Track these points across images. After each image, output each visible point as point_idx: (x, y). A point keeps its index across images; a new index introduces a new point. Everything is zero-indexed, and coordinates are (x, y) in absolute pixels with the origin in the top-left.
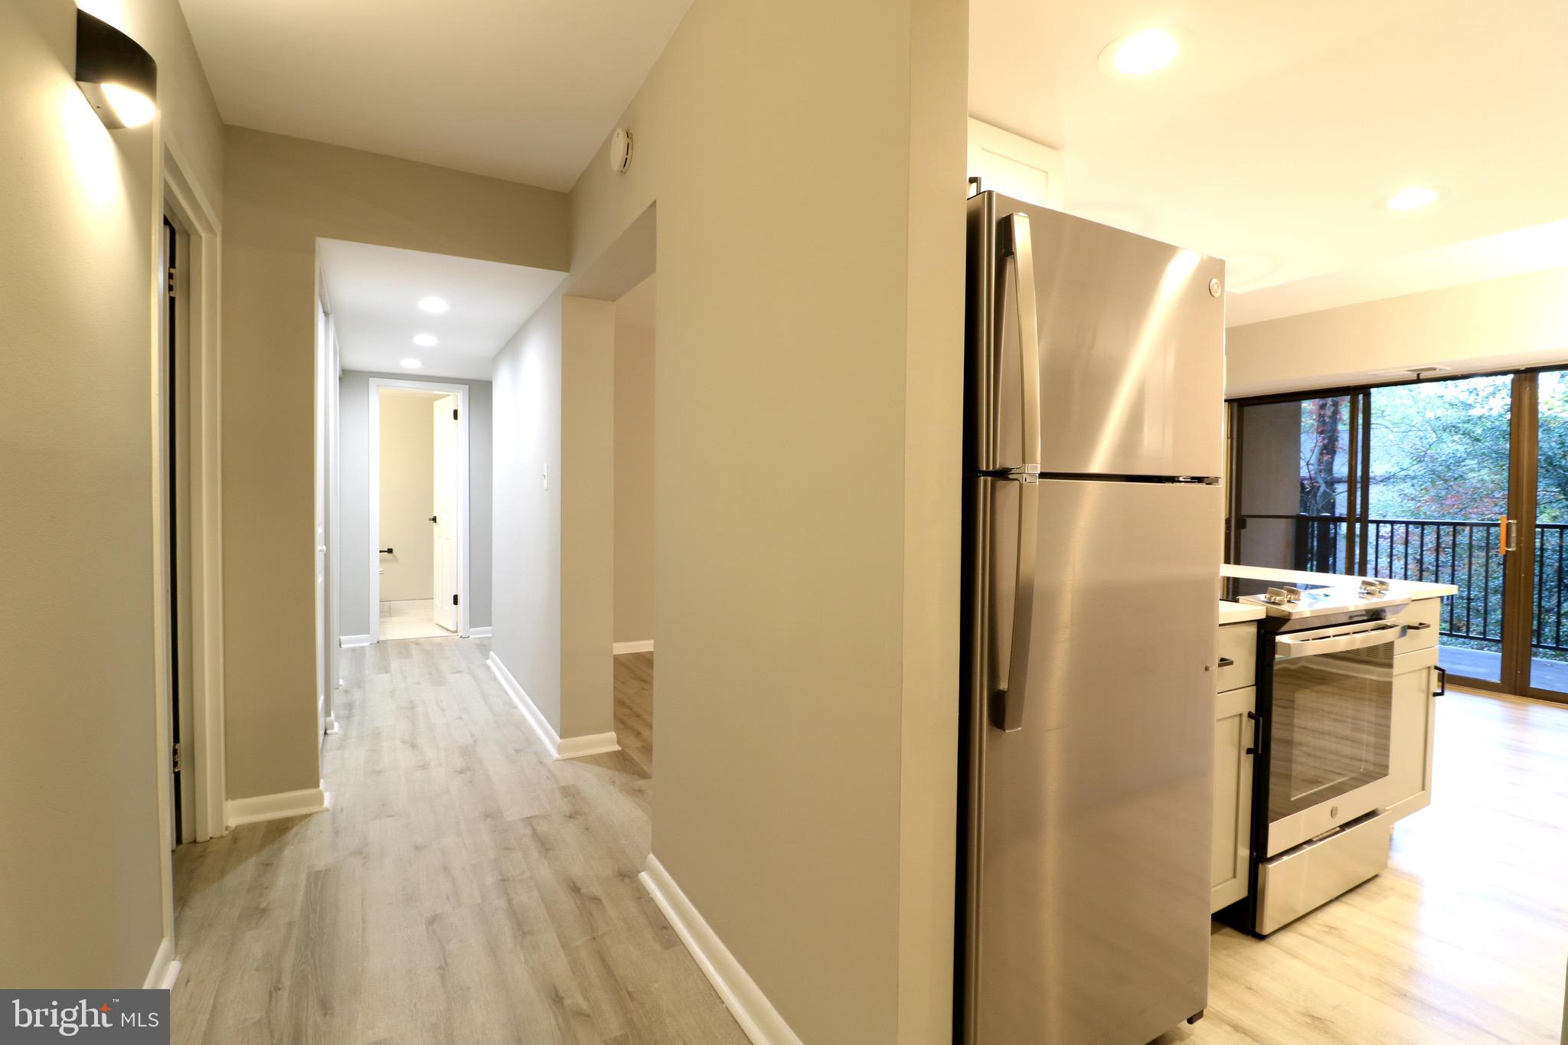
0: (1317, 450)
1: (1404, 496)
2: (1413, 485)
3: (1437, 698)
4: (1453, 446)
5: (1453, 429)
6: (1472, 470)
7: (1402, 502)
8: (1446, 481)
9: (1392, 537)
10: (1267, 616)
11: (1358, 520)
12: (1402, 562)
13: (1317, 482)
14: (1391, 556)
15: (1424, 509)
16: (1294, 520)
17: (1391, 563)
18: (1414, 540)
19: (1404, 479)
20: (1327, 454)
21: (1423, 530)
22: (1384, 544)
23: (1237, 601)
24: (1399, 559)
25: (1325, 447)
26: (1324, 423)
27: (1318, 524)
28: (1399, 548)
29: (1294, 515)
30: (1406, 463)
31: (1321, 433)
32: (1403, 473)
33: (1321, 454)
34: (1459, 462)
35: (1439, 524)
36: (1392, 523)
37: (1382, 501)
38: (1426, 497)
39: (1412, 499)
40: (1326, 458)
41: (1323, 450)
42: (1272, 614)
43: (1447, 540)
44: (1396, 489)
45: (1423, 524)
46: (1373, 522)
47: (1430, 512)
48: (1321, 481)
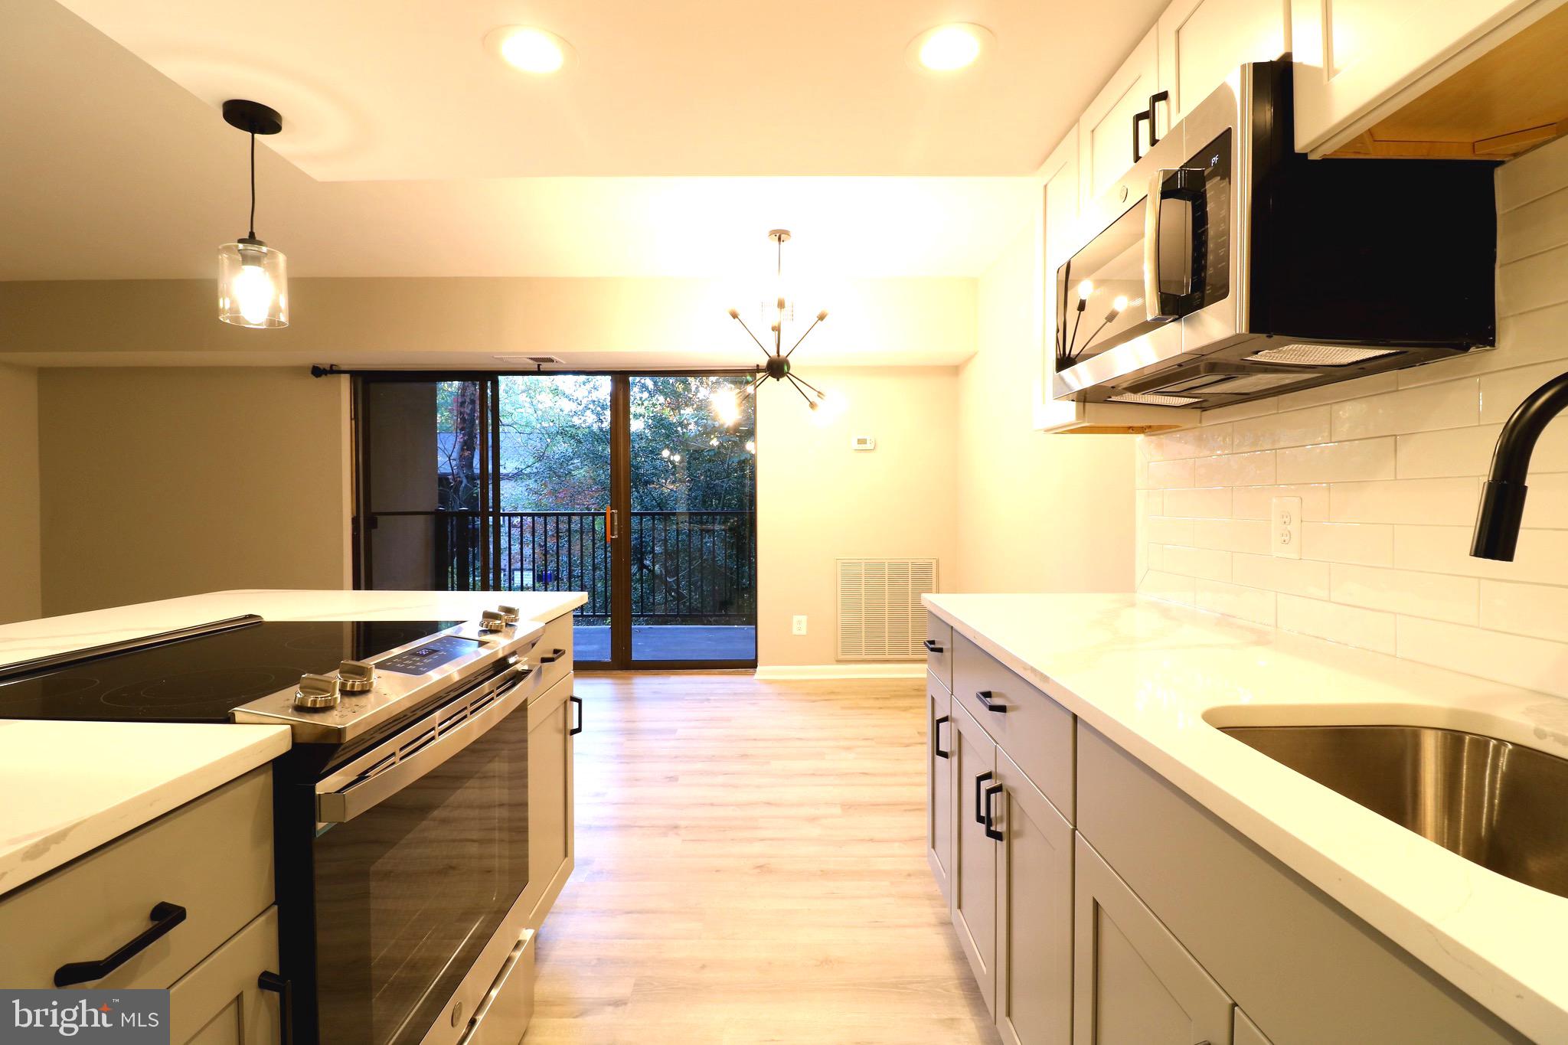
0: (457, 446)
1: (530, 490)
2: (536, 481)
3: (575, 736)
4: (563, 447)
5: (562, 433)
6: (577, 468)
7: (528, 495)
8: (559, 477)
9: (521, 527)
10: (294, 744)
11: (491, 514)
12: (531, 546)
13: (459, 477)
14: (521, 543)
15: (544, 501)
16: (434, 516)
17: (522, 549)
18: (539, 528)
19: (529, 476)
20: (467, 450)
21: (545, 520)
22: (515, 532)
23: (229, 720)
24: (528, 545)
25: (465, 443)
26: (463, 420)
27: (457, 519)
28: (528, 536)
29: (433, 510)
30: (531, 461)
31: (462, 429)
32: (529, 470)
33: (462, 449)
34: (568, 461)
35: (557, 515)
36: (522, 515)
37: (513, 495)
38: (545, 491)
39: (536, 493)
40: (467, 453)
41: (464, 446)
42: (303, 738)
43: (563, 526)
44: (524, 484)
45: (545, 515)
46: (504, 515)
47: (548, 504)
48: (462, 475)
